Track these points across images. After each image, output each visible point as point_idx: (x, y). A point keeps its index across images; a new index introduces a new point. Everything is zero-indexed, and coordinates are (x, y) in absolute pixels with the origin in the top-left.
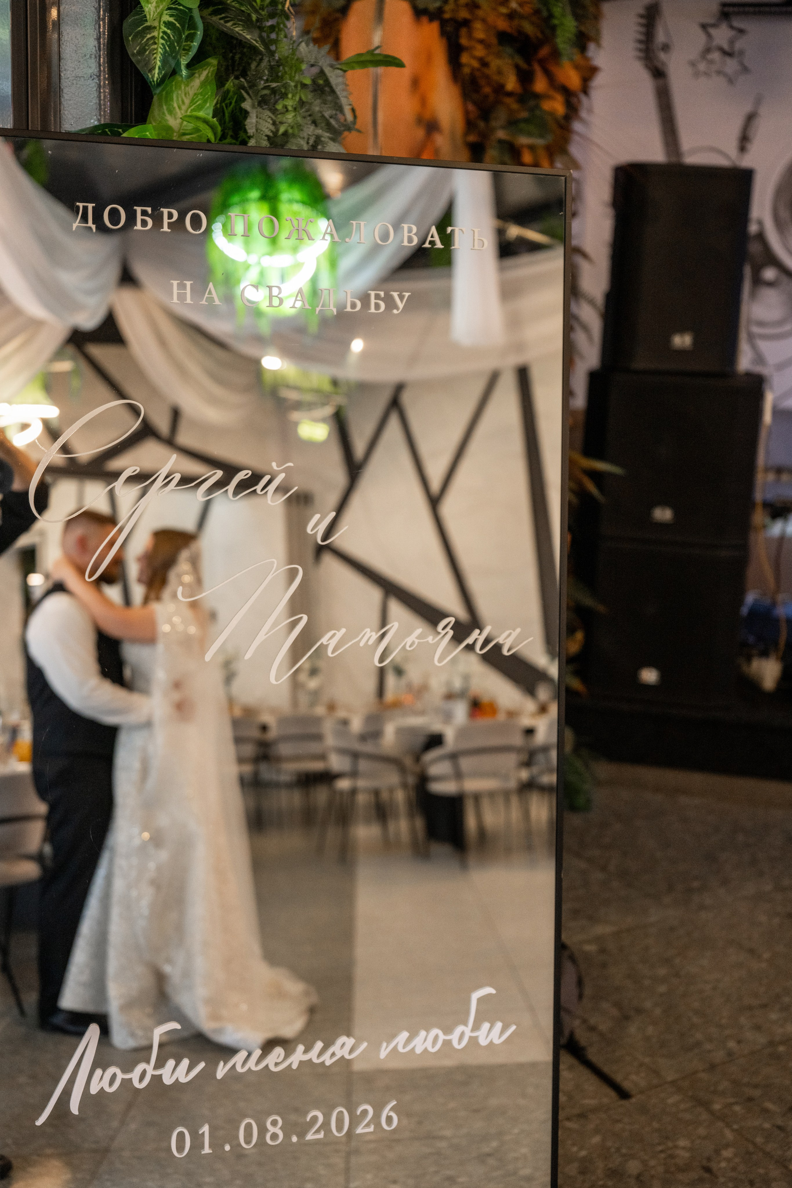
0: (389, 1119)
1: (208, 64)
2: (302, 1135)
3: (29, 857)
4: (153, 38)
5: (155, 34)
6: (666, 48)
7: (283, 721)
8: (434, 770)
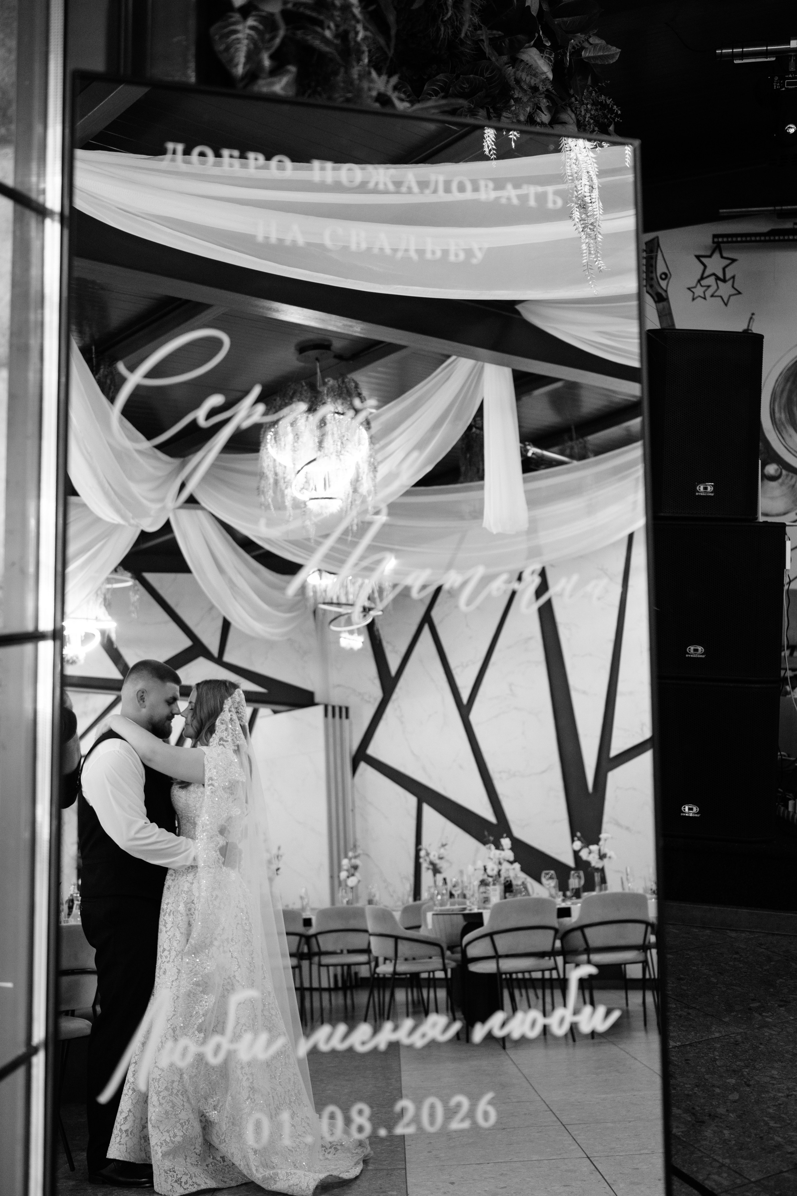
0: (486, 1115)
1: (288, 71)
2: (390, 1128)
3: (83, 1016)
4: (238, 39)
5: (240, 35)
6: (666, 276)
7: (323, 914)
8: (473, 951)
